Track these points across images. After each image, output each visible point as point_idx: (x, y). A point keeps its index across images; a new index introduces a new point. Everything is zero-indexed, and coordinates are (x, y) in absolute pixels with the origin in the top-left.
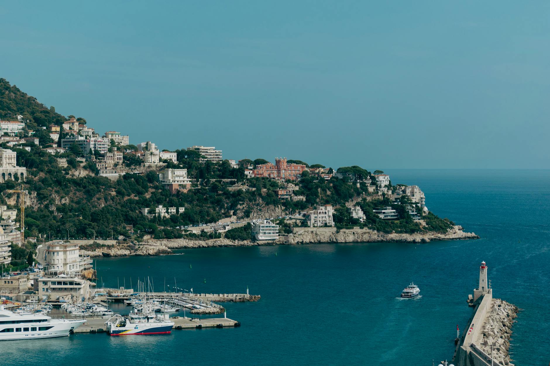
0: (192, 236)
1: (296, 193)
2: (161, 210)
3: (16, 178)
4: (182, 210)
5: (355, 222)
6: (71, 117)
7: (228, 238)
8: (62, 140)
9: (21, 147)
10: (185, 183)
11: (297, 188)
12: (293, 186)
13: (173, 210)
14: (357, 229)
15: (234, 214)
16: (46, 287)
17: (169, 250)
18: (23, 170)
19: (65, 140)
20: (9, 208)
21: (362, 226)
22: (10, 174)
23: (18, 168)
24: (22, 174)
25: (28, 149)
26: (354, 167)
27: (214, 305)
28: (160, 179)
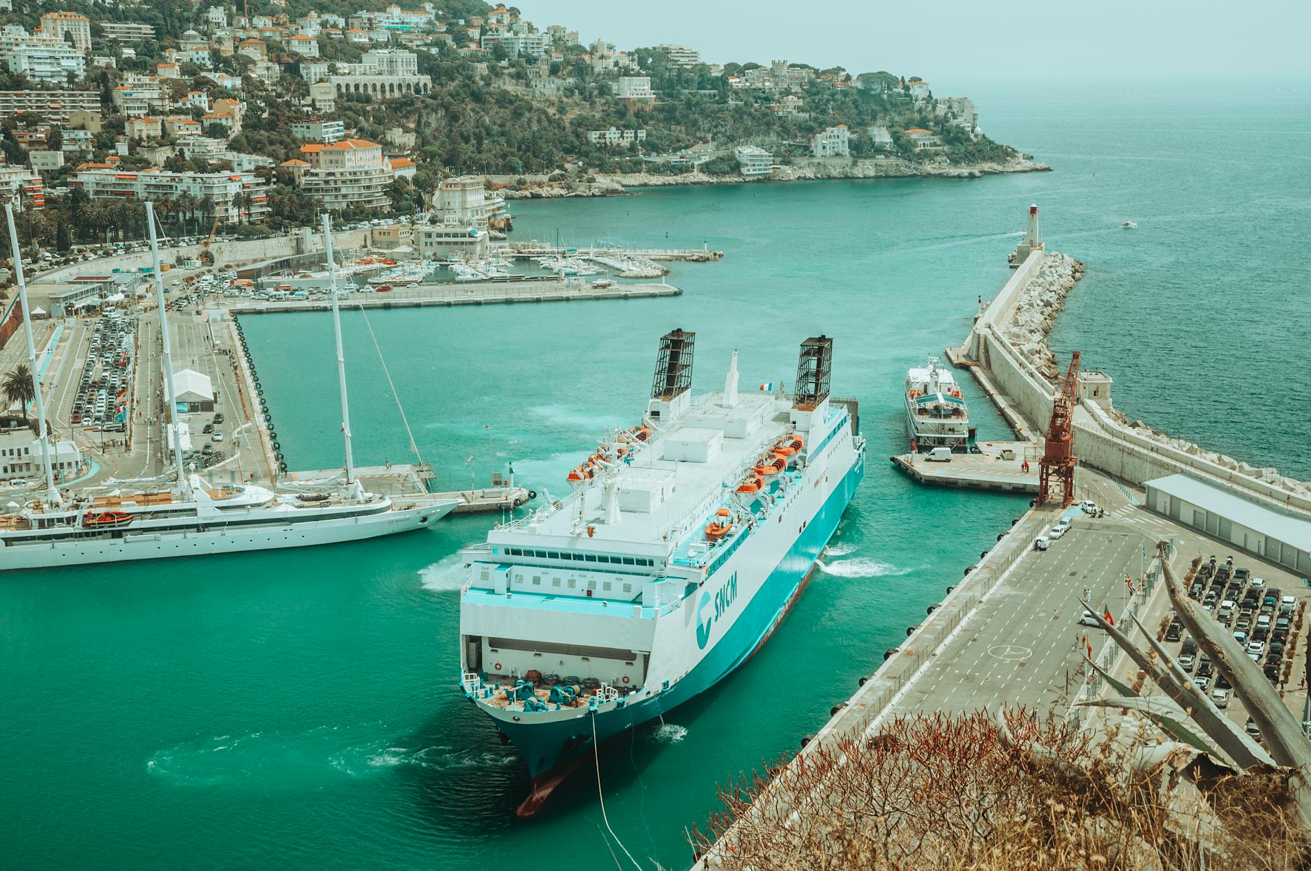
0: (655, 170)
1: (800, 110)
2: (612, 135)
3: (418, 91)
4: (642, 134)
5: (880, 150)
6: (501, 6)
7: (704, 172)
8: (483, 38)
9: (425, 49)
10: (648, 96)
11: (801, 103)
12: (795, 99)
13: (629, 134)
14: (881, 158)
15: (713, 139)
16: (429, 240)
17: (623, 189)
18: (425, 79)
19: (486, 37)
20: (407, 130)
21: (888, 154)
22: (409, 85)
23: (419, 76)
24: (425, 85)
25: (434, 51)
26: (880, 73)
27: (655, 264)
28: (614, 92)
